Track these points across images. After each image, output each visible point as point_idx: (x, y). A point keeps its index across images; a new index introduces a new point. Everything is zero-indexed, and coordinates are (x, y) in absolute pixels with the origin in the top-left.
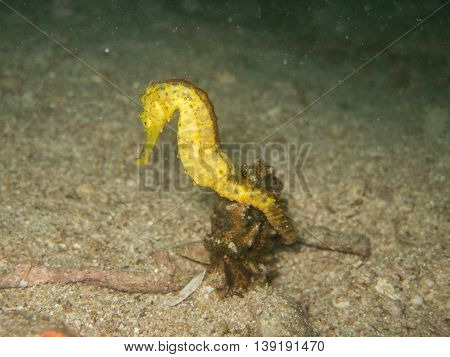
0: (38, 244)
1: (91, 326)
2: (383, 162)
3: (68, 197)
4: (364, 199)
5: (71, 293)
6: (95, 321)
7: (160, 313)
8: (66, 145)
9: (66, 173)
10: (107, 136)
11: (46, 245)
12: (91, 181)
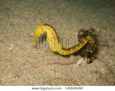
0: (33, 52)
1: (62, 76)
2: (97, 19)
3: (30, 37)
4: (101, 31)
5: (53, 67)
6: (63, 74)
7: (76, 70)
8: (18, 20)
9: (25, 29)
10: (27, 16)
11: (35, 52)
12: (33, 31)
